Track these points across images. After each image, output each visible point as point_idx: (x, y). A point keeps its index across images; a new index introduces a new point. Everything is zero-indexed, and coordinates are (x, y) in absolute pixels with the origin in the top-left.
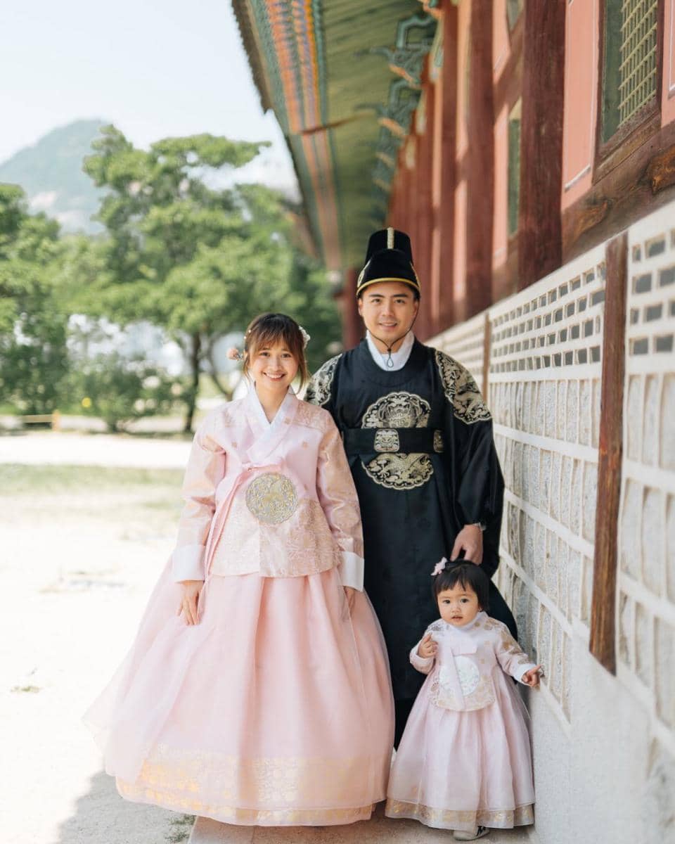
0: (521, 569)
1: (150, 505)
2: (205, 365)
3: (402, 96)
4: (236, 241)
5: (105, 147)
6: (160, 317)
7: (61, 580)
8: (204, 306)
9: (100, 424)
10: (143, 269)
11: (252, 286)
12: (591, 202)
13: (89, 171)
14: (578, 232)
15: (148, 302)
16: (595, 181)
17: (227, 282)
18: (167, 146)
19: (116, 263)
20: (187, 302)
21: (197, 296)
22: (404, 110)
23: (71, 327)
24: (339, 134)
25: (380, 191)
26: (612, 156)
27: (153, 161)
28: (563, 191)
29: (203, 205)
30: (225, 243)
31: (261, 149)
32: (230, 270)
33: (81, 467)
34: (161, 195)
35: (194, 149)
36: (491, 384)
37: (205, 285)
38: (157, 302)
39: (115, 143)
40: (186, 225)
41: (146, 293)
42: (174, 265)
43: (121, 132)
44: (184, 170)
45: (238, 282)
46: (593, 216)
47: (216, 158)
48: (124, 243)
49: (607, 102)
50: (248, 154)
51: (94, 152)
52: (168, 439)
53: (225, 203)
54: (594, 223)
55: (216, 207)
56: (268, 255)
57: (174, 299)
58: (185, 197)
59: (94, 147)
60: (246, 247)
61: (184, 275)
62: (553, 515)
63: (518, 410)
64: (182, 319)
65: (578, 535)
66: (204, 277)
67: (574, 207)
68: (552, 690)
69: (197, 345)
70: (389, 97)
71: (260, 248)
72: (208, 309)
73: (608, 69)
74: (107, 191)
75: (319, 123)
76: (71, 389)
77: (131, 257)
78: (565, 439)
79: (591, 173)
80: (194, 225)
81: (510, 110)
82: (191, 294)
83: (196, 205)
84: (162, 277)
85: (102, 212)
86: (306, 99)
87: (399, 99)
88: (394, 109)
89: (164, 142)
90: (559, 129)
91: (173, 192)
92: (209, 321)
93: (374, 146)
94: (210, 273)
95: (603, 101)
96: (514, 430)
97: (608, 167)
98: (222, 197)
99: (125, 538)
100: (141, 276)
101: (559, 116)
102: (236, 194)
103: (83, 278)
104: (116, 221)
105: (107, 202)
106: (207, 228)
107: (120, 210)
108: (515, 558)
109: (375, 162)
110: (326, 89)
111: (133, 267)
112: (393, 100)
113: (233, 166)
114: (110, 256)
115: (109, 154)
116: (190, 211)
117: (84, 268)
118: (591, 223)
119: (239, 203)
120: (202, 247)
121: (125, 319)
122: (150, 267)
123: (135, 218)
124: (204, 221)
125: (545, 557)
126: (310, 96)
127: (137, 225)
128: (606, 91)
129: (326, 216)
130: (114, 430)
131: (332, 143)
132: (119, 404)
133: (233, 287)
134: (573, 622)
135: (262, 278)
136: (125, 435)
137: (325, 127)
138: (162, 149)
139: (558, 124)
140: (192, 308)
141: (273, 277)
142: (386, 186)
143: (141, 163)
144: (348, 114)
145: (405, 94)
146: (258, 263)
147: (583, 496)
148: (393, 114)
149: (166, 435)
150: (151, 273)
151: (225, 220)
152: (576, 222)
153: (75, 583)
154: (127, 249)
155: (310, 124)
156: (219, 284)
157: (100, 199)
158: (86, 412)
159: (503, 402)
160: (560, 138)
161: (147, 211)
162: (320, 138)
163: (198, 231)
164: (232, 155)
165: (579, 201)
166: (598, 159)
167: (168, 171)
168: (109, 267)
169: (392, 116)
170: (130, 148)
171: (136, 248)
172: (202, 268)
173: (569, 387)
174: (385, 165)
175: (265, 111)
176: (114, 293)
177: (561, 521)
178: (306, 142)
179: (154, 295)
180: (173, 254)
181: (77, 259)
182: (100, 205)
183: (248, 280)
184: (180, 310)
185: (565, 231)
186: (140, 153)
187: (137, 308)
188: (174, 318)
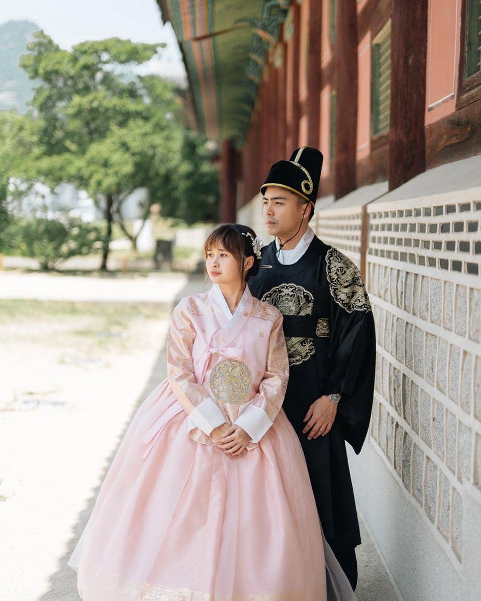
0: (404, 420)
1: (79, 333)
2: (116, 217)
3: (273, 13)
4: (140, 122)
5: (37, 48)
6: (82, 181)
7: (16, 400)
8: (116, 173)
9: (35, 263)
10: (68, 143)
11: (153, 157)
12: (454, 123)
13: (25, 67)
14: (442, 144)
15: (72, 170)
16: (459, 107)
17: (134, 154)
18: (85, 48)
19: (46, 139)
20: (103, 170)
21: (112, 166)
22: (274, 23)
23: (11, 188)
24: (220, 39)
25: (252, 82)
26: (476, 90)
27: (75, 60)
28: (427, 110)
29: (114, 94)
30: (131, 123)
31: (159, 49)
32: (135, 145)
33: (23, 301)
34: (80, 86)
35: (106, 50)
36: (369, 263)
37: (117, 157)
38: (79, 170)
39: (45, 46)
40: (101, 110)
41: (70, 163)
42: (92, 141)
43: (50, 37)
44: (100, 66)
45: (142, 154)
46: (456, 135)
47: (123, 57)
48: (52, 123)
49: (470, 44)
50: (148, 53)
51: (28, 53)
52: (89, 276)
53: (132, 93)
54: (457, 141)
55: (124, 95)
56: (165, 133)
57: (93, 168)
58: (100, 87)
59: (29, 49)
60: (148, 127)
61: (100, 149)
62: (440, 390)
63: (400, 293)
64: (99, 183)
65: (470, 414)
66: (116, 150)
67: (438, 124)
68: (438, 528)
69: (110, 203)
70: (263, 12)
71: (159, 127)
72: (120, 175)
73: (471, 18)
74: (39, 83)
75: (207, 32)
76: (12, 236)
77: (59, 134)
78: (453, 330)
79: (455, 100)
80: (107, 110)
81: (373, 37)
82: (106, 164)
83: (109, 93)
84: (83, 151)
85: (35, 99)
86: (198, 14)
87: (270, 15)
88: (267, 22)
89: (83, 44)
90: (424, 60)
91: (90, 83)
92: (119, 185)
93: (247, 49)
94: (121, 147)
95: (466, 43)
96: (395, 307)
97: (472, 97)
98: (128, 87)
99: (62, 362)
100: (68, 150)
101: (423, 49)
102: (139, 85)
103: (21, 150)
104: (46, 106)
105: (39, 91)
106: (116, 111)
107: (49, 98)
108: (396, 410)
109: (247, 60)
110: (213, 7)
111: (60, 142)
112: (265, 16)
113: (137, 63)
114: (41, 133)
115: (40, 53)
116: (104, 98)
117: (21, 143)
118: (454, 141)
119: (142, 92)
120: (114, 128)
121: (55, 183)
122: (73, 142)
123: (61, 104)
124: (115, 107)
125: (432, 419)
126: (200, 13)
127: (63, 109)
128: (469, 35)
129: (208, 101)
130: (45, 268)
131: (215, 47)
132: (50, 248)
133: (137, 158)
134: (463, 482)
135: (160, 150)
136: (55, 273)
137: (210, 36)
138: (82, 50)
139: (423, 55)
140: (106, 175)
141: (169, 151)
142: (256, 80)
143: (65, 62)
144: (229, 25)
145: (274, 11)
146: (157, 139)
147: (474, 383)
148: (265, 27)
149: (86, 273)
150: (73, 147)
151: (131, 106)
152: (440, 137)
153: (26, 402)
154: (55, 128)
155: (199, 33)
156: (127, 156)
157: (33, 89)
158: (24, 254)
159: (382, 281)
160: (424, 68)
161: (70, 99)
162: (206, 44)
163: (110, 114)
164: (135, 54)
165: (443, 120)
166: (461, 89)
167: (86, 67)
168: (41, 142)
169: (264, 28)
170: (57, 49)
171: (62, 128)
172: (114, 143)
173: (457, 290)
174: (256, 64)
175: (164, 23)
176: (46, 163)
177: (449, 396)
178: (195, 46)
179: (78, 164)
180: (91, 133)
181: (15, 136)
182: (33, 94)
183: (150, 152)
184: (97, 177)
185: (428, 142)
186: (64, 52)
187: (64, 174)
188: (93, 182)
